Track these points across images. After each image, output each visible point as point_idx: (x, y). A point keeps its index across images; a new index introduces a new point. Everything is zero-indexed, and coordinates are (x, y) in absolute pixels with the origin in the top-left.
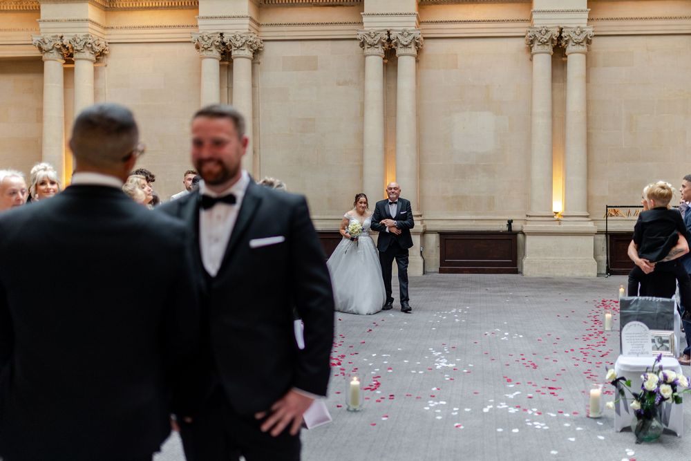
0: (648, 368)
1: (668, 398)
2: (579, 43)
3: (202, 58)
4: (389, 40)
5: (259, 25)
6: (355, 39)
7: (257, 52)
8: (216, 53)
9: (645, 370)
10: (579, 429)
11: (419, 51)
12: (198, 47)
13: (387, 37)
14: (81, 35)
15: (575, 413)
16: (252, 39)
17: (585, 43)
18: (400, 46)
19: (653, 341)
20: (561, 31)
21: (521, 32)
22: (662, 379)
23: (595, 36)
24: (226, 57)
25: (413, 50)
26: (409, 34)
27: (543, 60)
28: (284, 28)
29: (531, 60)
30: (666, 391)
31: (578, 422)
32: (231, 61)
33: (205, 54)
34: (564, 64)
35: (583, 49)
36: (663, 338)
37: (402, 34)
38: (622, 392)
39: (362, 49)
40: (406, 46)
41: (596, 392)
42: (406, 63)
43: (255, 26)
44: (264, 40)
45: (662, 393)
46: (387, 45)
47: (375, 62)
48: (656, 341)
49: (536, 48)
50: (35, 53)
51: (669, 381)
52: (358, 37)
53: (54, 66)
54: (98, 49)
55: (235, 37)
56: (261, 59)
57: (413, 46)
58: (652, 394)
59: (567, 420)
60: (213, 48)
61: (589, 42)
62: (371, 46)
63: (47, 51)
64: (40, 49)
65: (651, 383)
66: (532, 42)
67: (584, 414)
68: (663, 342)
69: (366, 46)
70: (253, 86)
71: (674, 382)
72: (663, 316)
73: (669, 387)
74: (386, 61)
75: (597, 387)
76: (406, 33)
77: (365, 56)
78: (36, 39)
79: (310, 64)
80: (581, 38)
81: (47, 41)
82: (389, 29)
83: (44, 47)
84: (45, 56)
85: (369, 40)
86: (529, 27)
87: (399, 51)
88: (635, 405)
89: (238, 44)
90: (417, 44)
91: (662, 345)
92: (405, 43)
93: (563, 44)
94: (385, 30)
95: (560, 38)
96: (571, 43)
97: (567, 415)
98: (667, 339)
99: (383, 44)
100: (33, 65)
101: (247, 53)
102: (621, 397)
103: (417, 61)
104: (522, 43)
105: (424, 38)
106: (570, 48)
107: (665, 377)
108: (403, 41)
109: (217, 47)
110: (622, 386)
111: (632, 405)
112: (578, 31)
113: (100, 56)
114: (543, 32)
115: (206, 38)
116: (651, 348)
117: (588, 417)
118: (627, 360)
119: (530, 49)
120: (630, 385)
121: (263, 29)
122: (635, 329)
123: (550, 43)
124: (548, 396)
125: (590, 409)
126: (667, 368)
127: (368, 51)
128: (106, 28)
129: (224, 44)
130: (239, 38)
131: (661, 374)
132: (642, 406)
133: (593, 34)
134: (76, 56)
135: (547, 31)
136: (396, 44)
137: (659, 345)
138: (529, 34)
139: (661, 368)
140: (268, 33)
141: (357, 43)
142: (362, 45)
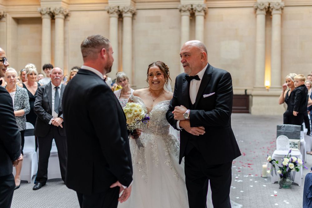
0: (286, 156)
1: (293, 169)
2: (277, 10)
3: (110, 17)
4: (192, 9)
5: (135, 2)
6: (177, 8)
7: (134, 14)
8: (116, 15)
9: (284, 157)
10: (256, 182)
11: (206, 13)
12: (108, 12)
13: (191, 7)
14: (58, 7)
15: (256, 175)
16: (131, 9)
17: (280, 10)
18: (197, 11)
19: (290, 144)
20: (269, 4)
21: (252, 5)
22: (291, 161)
23: (285, 6)
24: (120, 16)
25: (203, 13)
26: (201, 6)
27: (261, 17)
28: (147, 4)
29: (256, 17)
30: (292, 166)
31: (256, 179)
32: (122, 18)
33: (111, 15)
34: (271, 19)
35: (280, 12)
36: (295, 143)
37: (198, 6)
38: (274, 166)
39: (179, 13)
40: (199, 11)
41: (265, 166)
42: (200, 19)
43: (133, 2)
44: (138, 9)
45: (290, 167)
46: (191, 11)
47: (186, 18)
48: (292, 144)
49: (258, 12)
50: (38, 15)
51: (293, 162)
52: (178, 7)
53: (46, 21)
54: (65, 13)
55: (124, 8)
56: (136, 17)
57: (203, 11)
58: (286, 167)
59: (252, 178)
60: (115, 13)
61: (282, 9)
62: (184, 11)
63: (44, 14)
64: (41, 13)
65: (286, 162)
66: (256, 9)
67: (260, 176)
68: (295, 144)
69: (182, 11)
70: (133, 29)
71: (295, 162)
72: (295, 133)
73: (293, 164)
74: (191, 18)
75: (266, 164)
76: (199, 6)
77: (181, 16)
78: (39, 9)
79: (158, 19)
80: (279, 7)
81: (44, 10)
82: (192, 4)
83: (43, 13)
84: (43, 17)
85: (183, 9)
86: (255, 3)
87: (197, 13)
88: (279, 172)
89: (126, 11)
90: (204, 11)
91: (295, 146)
92: (199, 10)
93: (270, 10)
94: (190, 4)
95: (269, 7)
96: (274, 10)
97: (252, 176)
98: (297, 143)
99: (189, 11)
100: (38, 20)
101: (130, 15)
102: (273, 168)
103: (205, 18)
104: (252, 10)
105: (209, 8)
106: (274, 12)
107: (292, 160)
108: (199, 9)
109: (117, 12)
110: (274, 163)
111: (278, 172)
112: (277, 4)
113: (66, 16)
114: (261, 4)
115: (112, 8)
116: (289, 147)
117: (262, 177)
118: (278, 152)
119: (255, 12)
120: (278, 163)
121: (137, 4)
122: (283, 138)
123: (264, 10)
124: (247, 168)
125: (263, 173)
126: (293, 156)
127: (183, 13)
128: (69, 4)
129: (119, 11)
130: (126, 8)
131: (290, 158)
132: (282, 172)
133: (284, 5)
134: (56, 16)
135: (263, 4)
136: (195, 11)
137: (293, 146)
138: (255, 6)
139: (291, 156)
140: (139, 6)
141: (178, 10)
142: (180, 11)
